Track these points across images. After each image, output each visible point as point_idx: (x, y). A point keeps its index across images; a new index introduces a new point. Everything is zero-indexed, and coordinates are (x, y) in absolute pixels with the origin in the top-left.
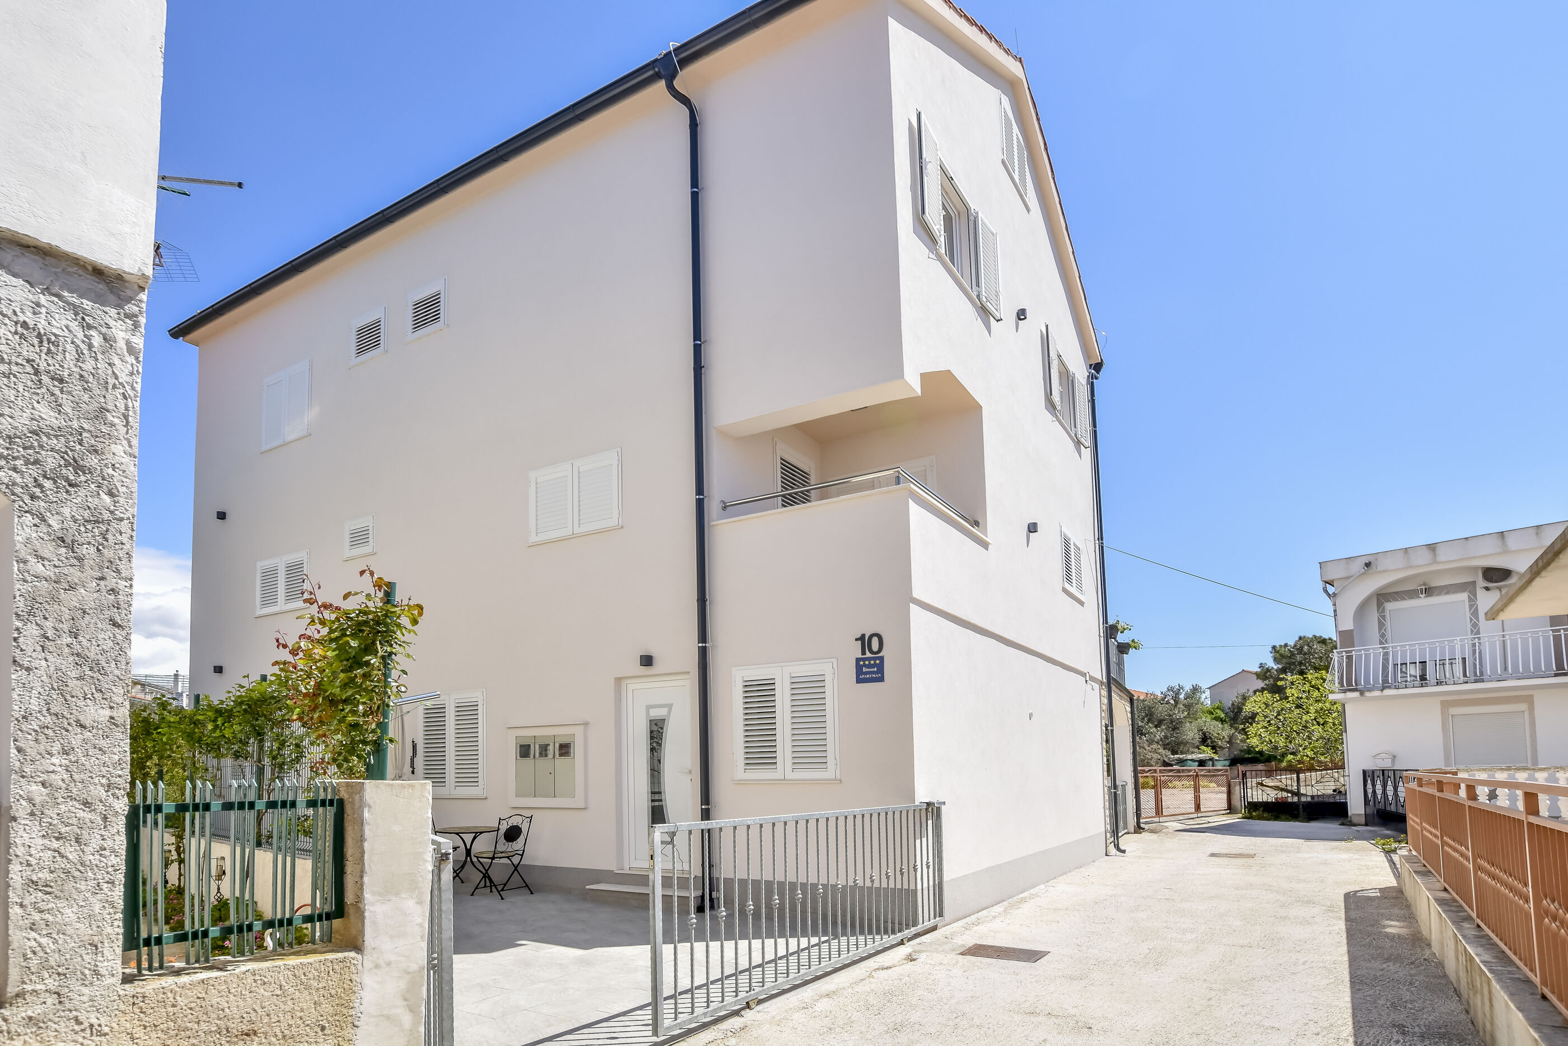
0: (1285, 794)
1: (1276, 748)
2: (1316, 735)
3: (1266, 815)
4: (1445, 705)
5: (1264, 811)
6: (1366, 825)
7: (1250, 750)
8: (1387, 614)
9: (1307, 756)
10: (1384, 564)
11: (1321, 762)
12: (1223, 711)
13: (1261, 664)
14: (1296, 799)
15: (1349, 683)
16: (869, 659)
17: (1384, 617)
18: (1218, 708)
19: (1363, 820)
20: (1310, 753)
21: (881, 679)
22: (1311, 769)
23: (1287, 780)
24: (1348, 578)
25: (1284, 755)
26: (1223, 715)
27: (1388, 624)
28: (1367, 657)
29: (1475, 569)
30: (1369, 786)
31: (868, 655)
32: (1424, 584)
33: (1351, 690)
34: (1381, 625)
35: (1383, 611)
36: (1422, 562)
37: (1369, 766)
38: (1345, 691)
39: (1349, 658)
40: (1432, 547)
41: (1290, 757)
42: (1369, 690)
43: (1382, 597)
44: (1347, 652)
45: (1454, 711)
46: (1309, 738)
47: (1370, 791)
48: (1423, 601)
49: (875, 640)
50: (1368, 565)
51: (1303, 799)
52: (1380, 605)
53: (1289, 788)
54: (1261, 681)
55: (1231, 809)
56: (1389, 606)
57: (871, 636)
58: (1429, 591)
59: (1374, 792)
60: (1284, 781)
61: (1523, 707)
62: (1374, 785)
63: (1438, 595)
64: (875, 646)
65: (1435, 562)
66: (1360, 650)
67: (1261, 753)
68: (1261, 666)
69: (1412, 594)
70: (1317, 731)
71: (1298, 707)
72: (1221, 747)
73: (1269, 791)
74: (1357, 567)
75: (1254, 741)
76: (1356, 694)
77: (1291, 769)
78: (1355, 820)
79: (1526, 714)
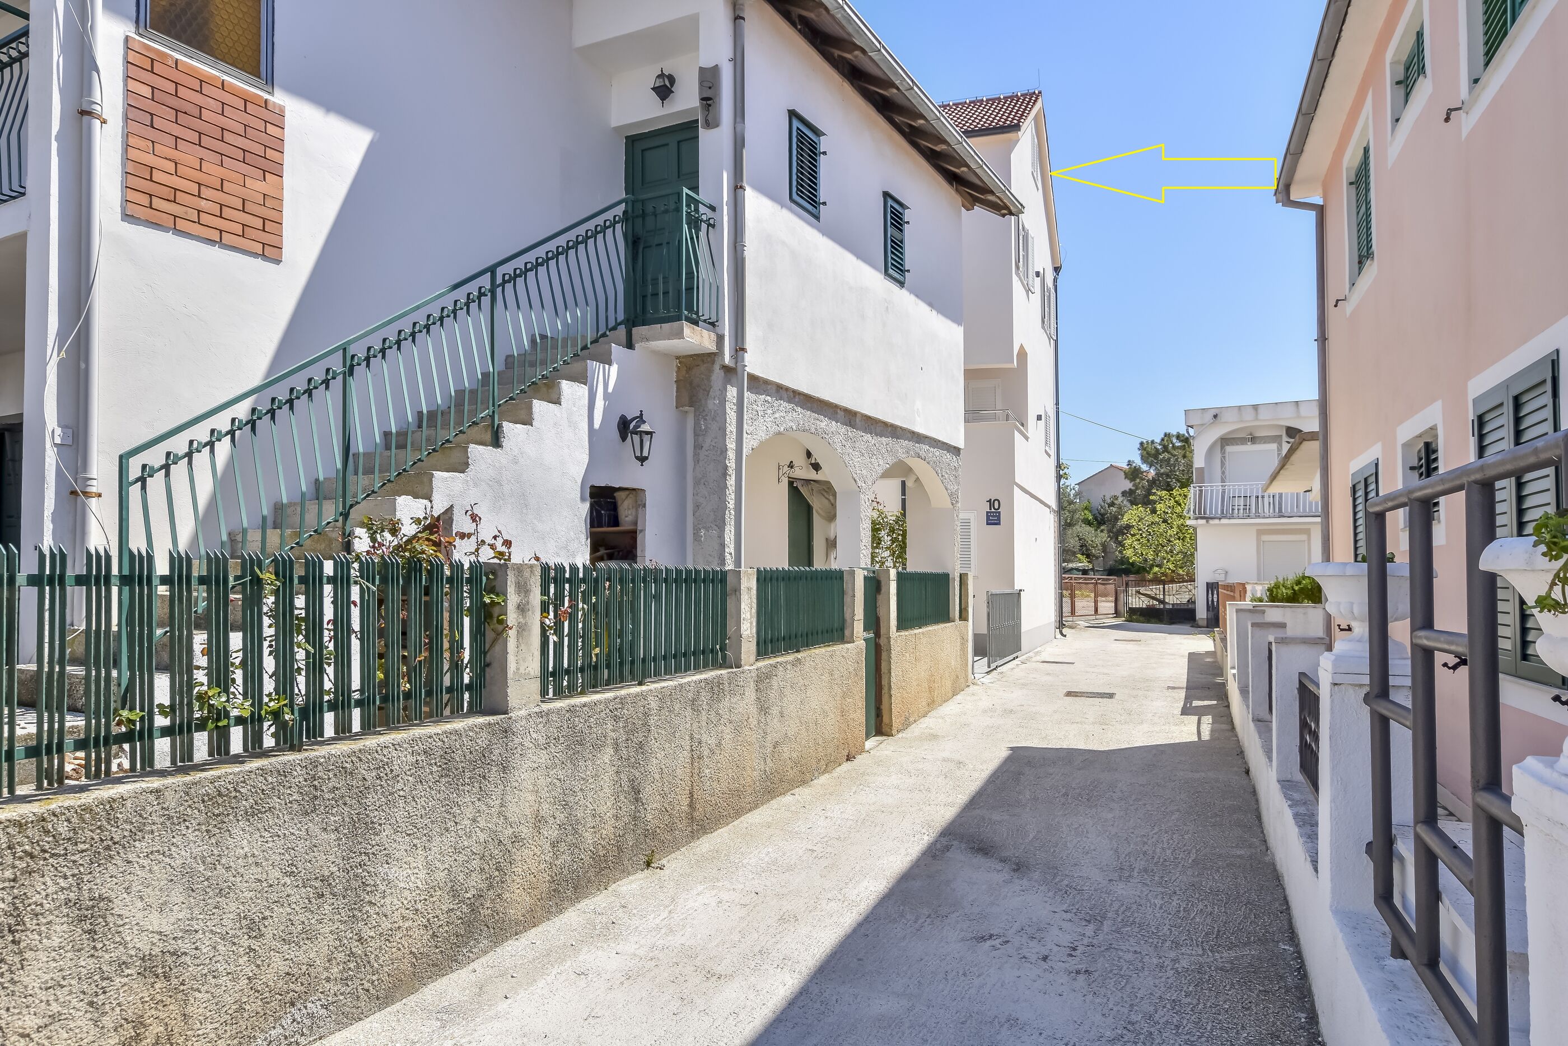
0: (1155, 602)
1: (1146, 560)
2: (1177, 549)
3: (1142, 619)
4: (1260, 533)
5: (1140, 615)
6: (1207, 627)
7: (1124, 560)
8: (1227, 455)
9: (1169, 569)
10: (1226, 417)
11: (1179, 575)
12: (1090, 511)
13: (1129, 461)
14: (1162, 606)
15: (1200, 513)
16: (993, 512)
17: (1224, 457)
18: (1086, 508)
19: (1205, 623)
20: (1171, 566)
21: (999, 524)
22: (1172, 581)
23: (1155, 590)
24: (1202, 425)
25: (1152, 567)
26: (1091, 518)
27: (1227, 464)
28: (1212, 491)
29: (1282, 426)
30: (1210, 595)
31: (993, 510)
32: (1251, 434)
33: (1202, 518)
34: (1223, 464)
35: (1224, 453)
36: (1249, 420)
37: (1211, 580)
38: (1197, 519)
39: (1201, 491)
40: (1255, 407)
41: (1156, 569)
42: (1212, 518)
43: (1225, 441)
44: (1199, 486)
45: (1265, 538)
46: (1171, 551)
47: (1210, 599)
48: (1249, 447)
49: (996, 503)
50: (1215, 416)
51: (1167, 607)
52: (1222, 448)
53: (1158, 596)
54: (1128, 481)
55: (1117, 614)
56: (1229, 449)
57: (994, 501)
58: (1254, 440)
59: (1213, 600)
60: (1154, 590)
61: (1304, 537)
62: (1213, 595)
63: (1259, 443)
64: (996, 506)
65: (1257, 419)
66: (1208, 486)
67: (1133, 564)
68: (1129, 463)
69: (1242, 441)
70: (1178, 545)
71: (1165, 521)
72: (1094, 556)
73: (1143, 598)
74: (1209, 416)
75: (1129, 553)
76: (1204, 521)
77: (1157, 581)
78: (1201, 623)
79: (1306, 544)
